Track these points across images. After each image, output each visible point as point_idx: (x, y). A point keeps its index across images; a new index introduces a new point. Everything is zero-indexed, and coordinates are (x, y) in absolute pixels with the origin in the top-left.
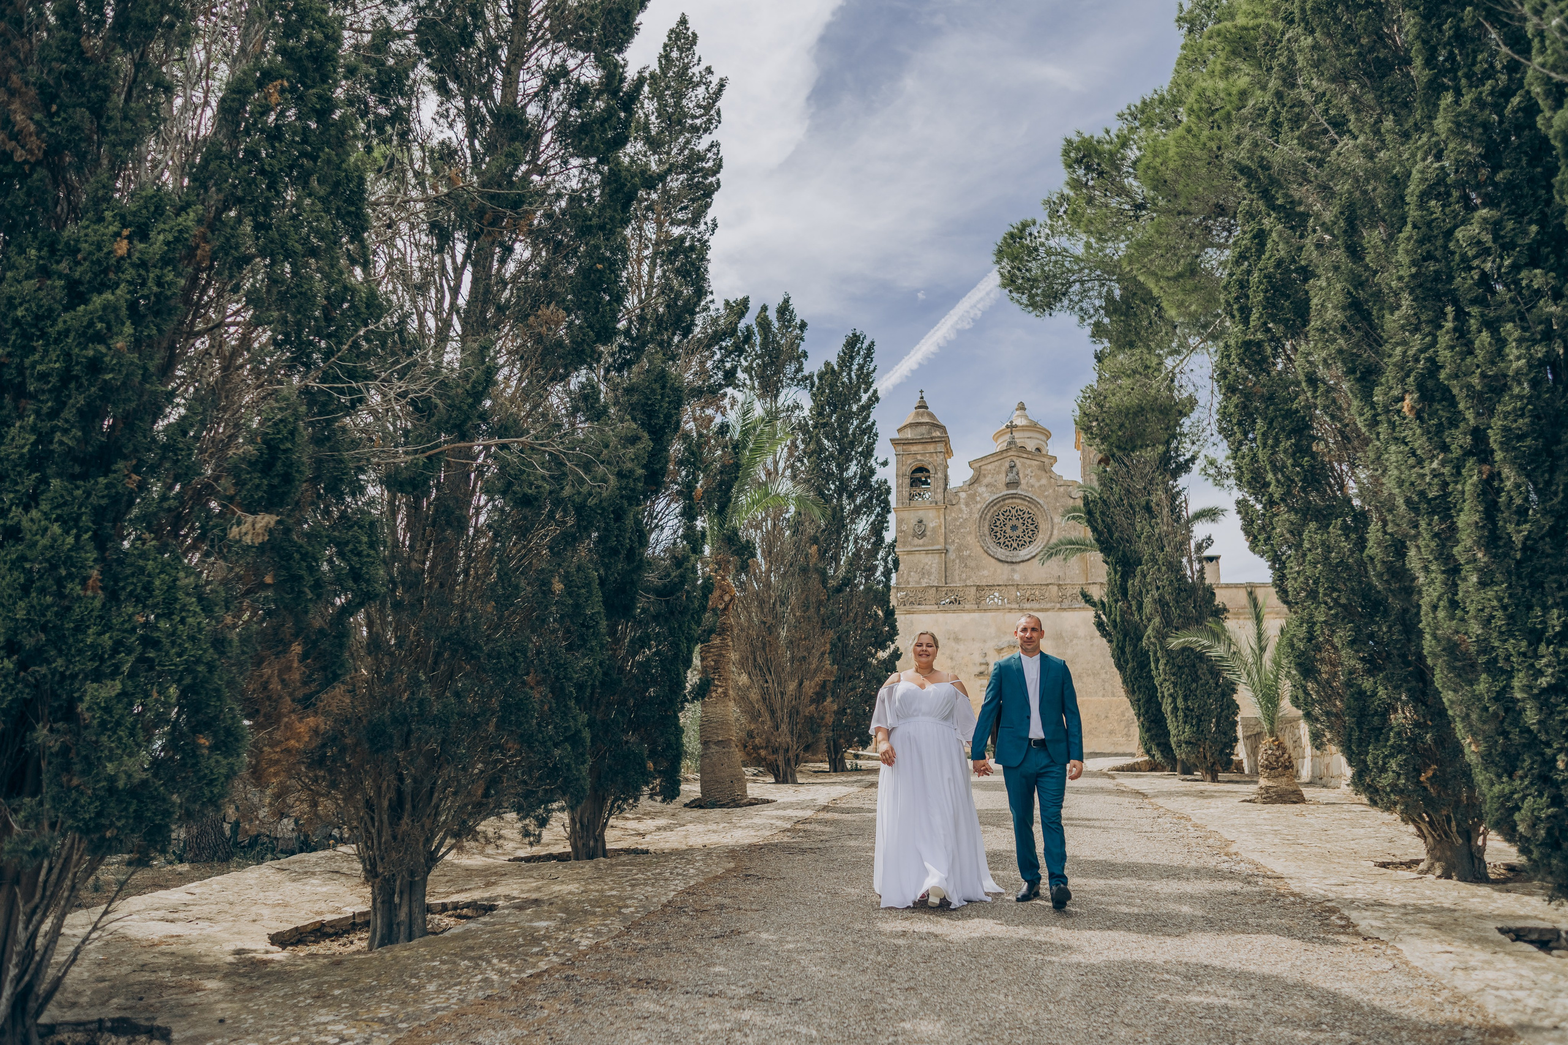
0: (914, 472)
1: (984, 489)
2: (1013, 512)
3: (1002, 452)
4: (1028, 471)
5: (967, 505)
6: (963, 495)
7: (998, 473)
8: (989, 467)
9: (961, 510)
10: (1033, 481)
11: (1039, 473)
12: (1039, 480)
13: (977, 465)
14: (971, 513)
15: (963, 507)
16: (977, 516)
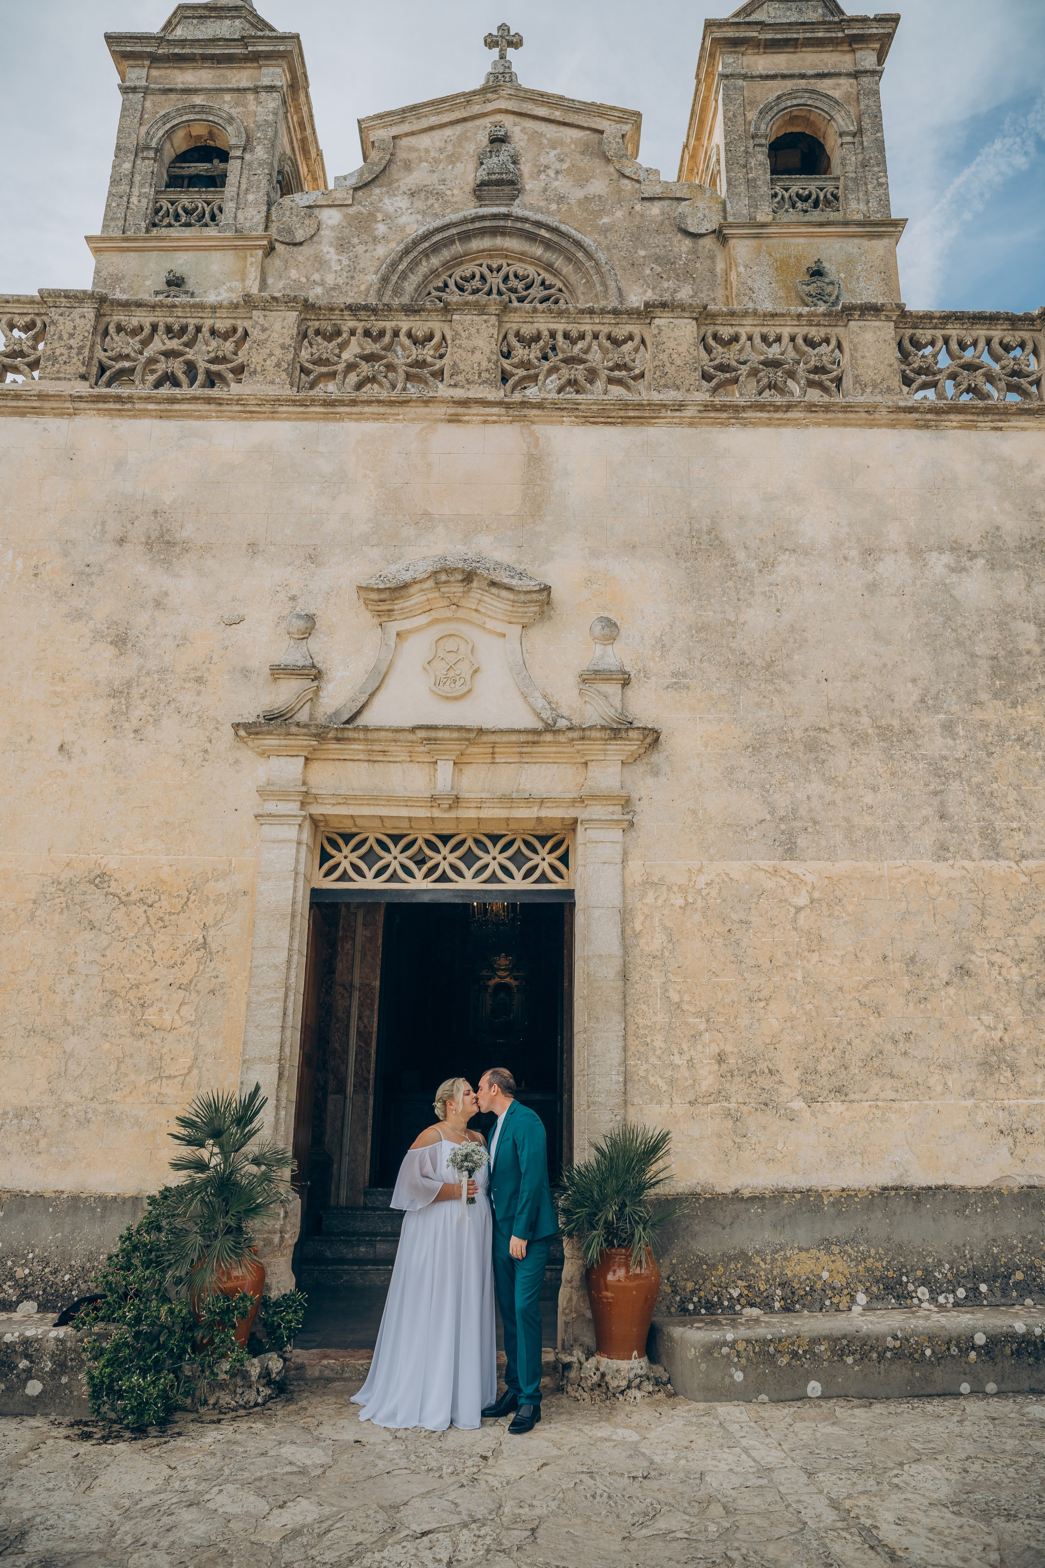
0: (183, 157)
1: (402, 202)
2: (495, 280)
3: (468, 98)
4: (550, 157)
5: (342, 245)
6: (331, 218)
7: (453, 159)
8: (424, 141)
9: (320, 262)
10: (562, 185)
11: (585, 162)
12: (582, 180)
13: (381, 134)
14: (353, 270)
15: (329, 252)
16: (373, 278)
